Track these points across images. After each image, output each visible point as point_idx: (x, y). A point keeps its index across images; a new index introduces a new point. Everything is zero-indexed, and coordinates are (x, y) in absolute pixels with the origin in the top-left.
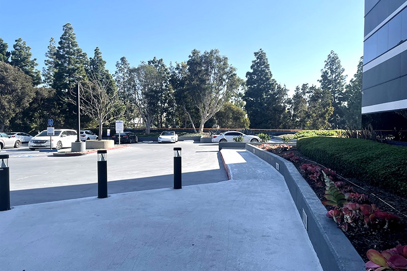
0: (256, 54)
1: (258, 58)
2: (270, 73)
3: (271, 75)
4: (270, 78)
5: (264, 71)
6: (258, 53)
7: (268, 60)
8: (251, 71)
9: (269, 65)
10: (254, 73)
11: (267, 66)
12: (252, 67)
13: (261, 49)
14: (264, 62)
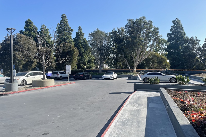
0: (173, 22)
1: (175, 24)
2: (184, 33)
3: (185, 34)
4: (184, 36)
5: (180, 32)
6: (175, 21)
7: (182, 25)
8: (171, 32)
9: (183, 28)
10: (173, 34)
11: (182, 29)
12: (171, 30)
13: (177, 18)
14: (180, 26)
